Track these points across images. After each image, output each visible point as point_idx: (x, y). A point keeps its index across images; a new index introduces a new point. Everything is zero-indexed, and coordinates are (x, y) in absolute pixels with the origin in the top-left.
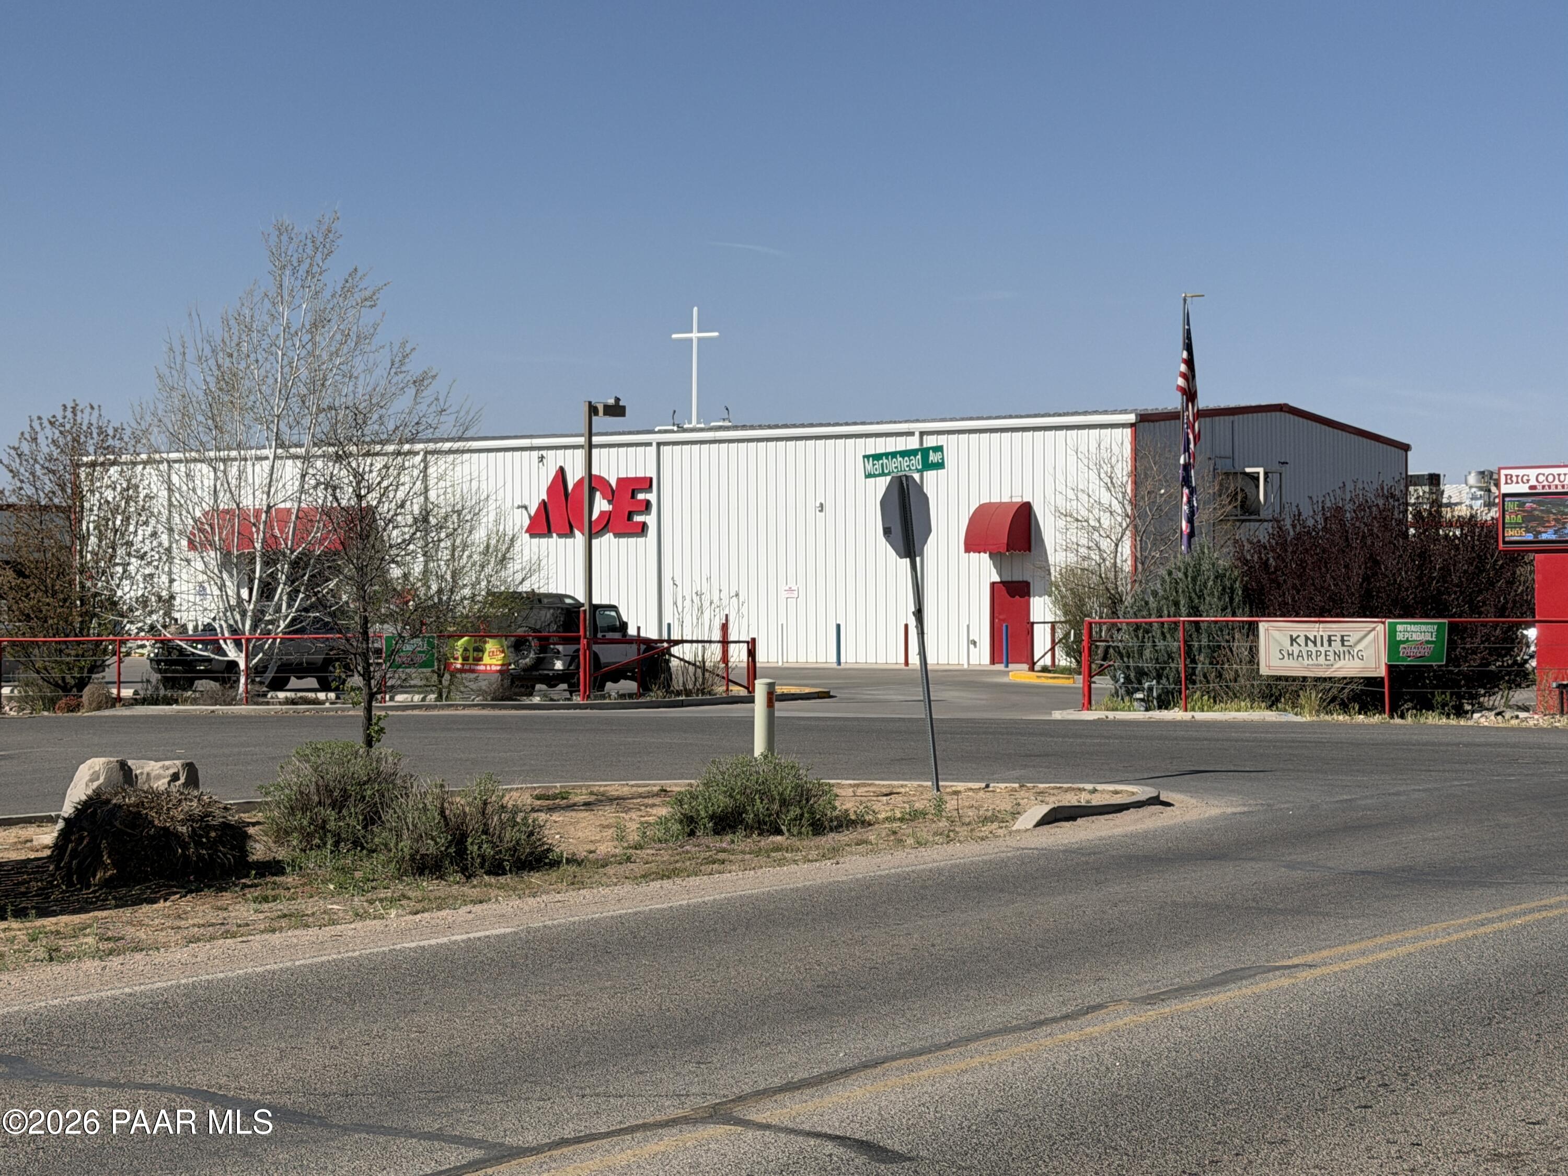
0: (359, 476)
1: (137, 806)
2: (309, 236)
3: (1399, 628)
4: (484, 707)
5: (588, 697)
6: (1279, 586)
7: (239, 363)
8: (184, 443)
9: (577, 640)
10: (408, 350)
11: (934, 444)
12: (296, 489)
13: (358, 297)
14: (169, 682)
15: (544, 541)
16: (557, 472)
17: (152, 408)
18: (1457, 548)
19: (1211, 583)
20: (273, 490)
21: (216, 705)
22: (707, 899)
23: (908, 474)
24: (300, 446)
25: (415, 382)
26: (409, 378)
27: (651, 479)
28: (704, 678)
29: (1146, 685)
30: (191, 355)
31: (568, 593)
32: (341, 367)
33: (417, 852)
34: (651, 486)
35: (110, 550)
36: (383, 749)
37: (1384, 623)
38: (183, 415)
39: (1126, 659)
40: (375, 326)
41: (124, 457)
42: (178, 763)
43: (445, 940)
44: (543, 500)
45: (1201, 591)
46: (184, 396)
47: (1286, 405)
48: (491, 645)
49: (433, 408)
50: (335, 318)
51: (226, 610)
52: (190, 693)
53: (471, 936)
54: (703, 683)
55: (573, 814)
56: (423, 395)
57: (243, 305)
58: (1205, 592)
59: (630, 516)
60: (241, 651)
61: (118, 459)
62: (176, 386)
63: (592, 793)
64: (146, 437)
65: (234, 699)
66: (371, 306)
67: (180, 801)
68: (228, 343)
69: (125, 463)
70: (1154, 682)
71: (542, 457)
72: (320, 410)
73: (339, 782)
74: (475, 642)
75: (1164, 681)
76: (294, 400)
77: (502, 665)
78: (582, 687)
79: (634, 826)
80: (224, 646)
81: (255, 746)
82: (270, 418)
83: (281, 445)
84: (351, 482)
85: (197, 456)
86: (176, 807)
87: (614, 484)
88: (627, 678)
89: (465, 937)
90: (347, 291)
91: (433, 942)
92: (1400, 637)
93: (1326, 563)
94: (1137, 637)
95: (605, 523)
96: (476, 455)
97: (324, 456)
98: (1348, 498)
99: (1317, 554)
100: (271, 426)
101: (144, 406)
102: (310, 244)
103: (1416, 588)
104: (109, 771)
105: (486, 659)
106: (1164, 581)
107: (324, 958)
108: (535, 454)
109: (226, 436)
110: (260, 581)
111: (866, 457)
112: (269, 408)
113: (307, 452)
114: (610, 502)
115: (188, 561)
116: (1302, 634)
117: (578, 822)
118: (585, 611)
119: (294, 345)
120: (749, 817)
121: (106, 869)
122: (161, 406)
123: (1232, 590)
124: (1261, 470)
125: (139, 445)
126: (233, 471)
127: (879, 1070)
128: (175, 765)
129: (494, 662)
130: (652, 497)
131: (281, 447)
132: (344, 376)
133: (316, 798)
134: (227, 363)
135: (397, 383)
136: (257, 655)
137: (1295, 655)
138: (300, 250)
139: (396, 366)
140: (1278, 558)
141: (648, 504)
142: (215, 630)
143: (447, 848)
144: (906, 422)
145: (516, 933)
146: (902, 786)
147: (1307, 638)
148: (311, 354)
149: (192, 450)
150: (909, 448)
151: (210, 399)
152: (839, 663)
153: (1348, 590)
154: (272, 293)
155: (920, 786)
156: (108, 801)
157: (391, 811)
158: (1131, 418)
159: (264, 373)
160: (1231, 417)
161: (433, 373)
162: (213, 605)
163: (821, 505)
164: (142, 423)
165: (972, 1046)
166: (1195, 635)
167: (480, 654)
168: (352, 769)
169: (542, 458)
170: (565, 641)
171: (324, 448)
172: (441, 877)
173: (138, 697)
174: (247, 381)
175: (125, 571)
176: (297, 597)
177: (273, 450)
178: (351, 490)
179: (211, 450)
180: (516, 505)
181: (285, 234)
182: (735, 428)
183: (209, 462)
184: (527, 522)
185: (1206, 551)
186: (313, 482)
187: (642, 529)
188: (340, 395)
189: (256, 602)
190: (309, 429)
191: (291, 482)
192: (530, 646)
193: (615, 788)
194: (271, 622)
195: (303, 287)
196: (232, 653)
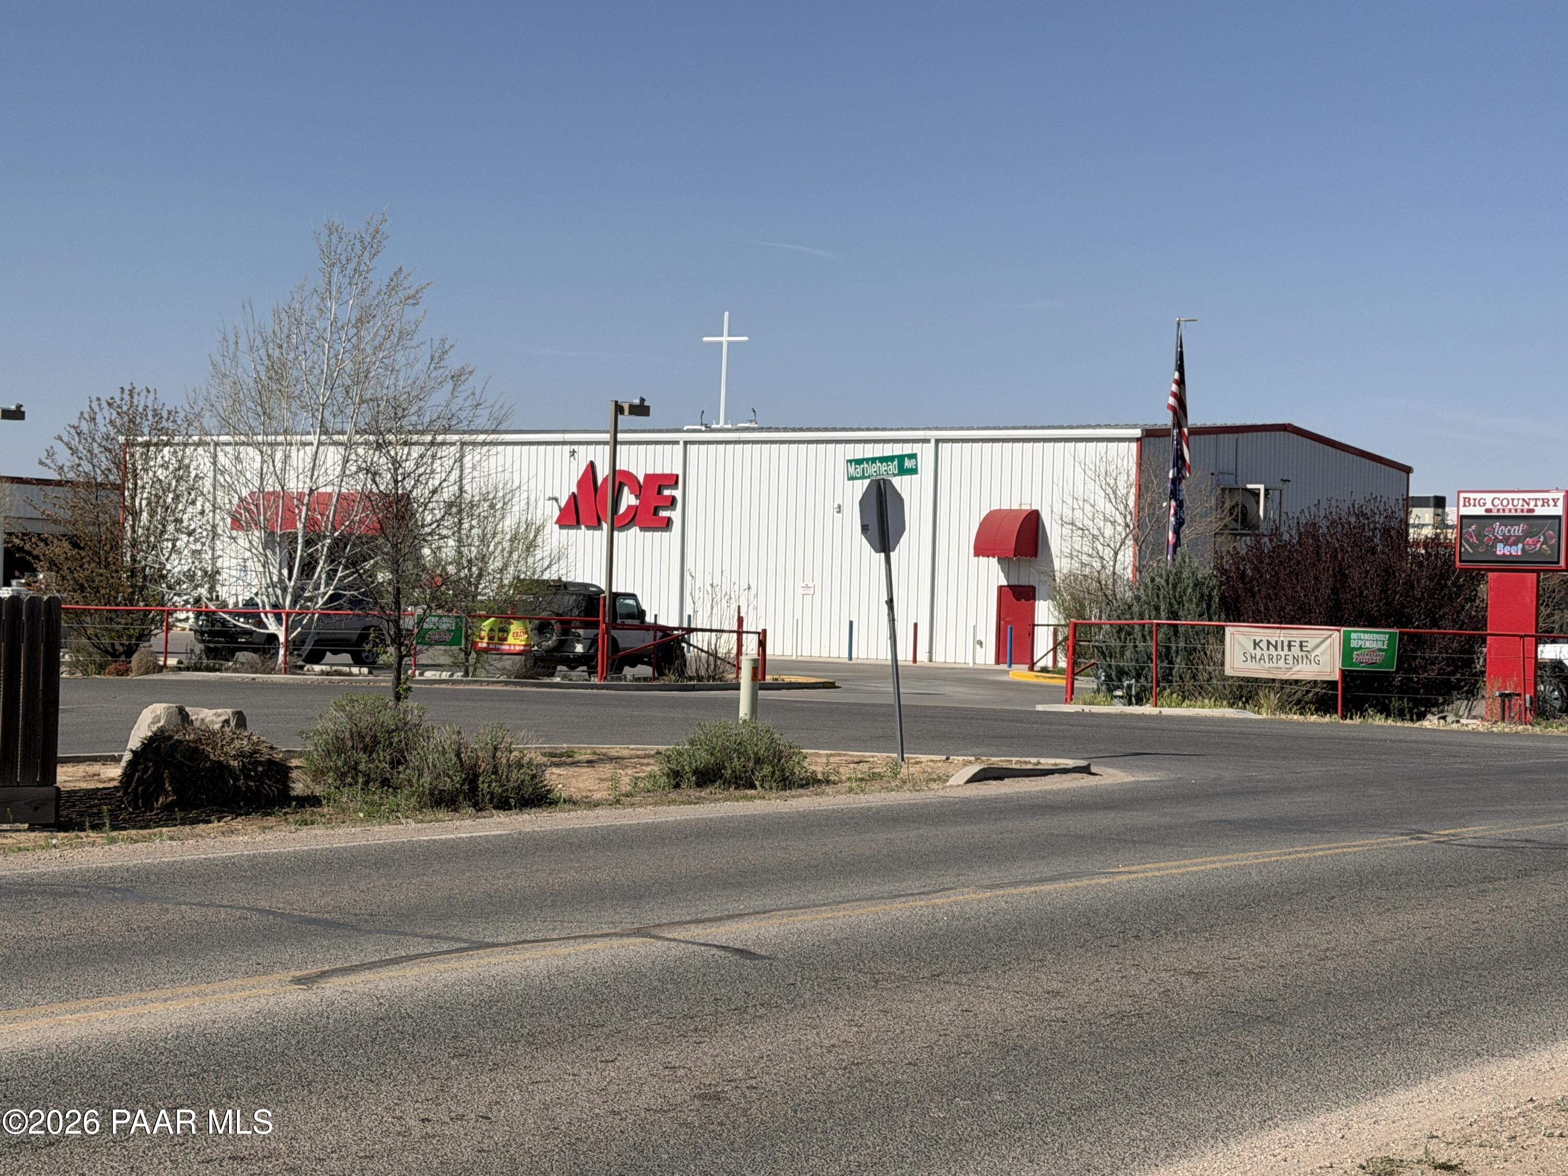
0: (396, 463)
1: (196, 742)
2: (358, 236)
3: (1353, 636)
4: (506, 683)
5: (605, 678)
6: (1253, 596)
7: (288, 354)
8: (234, 427)
9: (596, 625)
10: (447, 347)
11: (909, 452)
12: (337, 473)
13: (402, 295)
14: (211, 652)
15: (572, 532)
16: (587, 467)
17: (205, 393)
18: (1420, 565)
19: (1190, 590)
20: (316, 474)
21: (256, 673)
22: (669, 819)
23: (885, 477)
24: (342, 433)
25: (453, 377)
26: (447, 373)
27: (677, 476)
28: (715, 666)
29: (1126, 683)
30: (243, 345)
31: (594, 583)
32: (384, 360)
33: (436, 787)
34: (677, 482)
35: (160, 526)
36: (410, 703)
37: (1339, 631)
38: (235, 401)
39: (1108, 659)
40: (417, 323)
41: (176, 438)
42: (229, 711)
43: (453, 836)
44: (573, 493)
45: (1181, 597)
46: (235, 383)
47: (1290, 425)
48: (515, 627)
49: (469, 402)
50: (379, 313)
51: (268, 587)
52: (231, 664)
53: (474, 835)
54: (715, 670)
55: (577, 769)
56: (460, 389)
57: (293, 298)
58: (1184, 598)
59: (656, 510)
60: (281, 625)
61: (171, 440)
62: (228, 373)
63: (594, 753)
64: (199, 421)
65: (273, 669)
66: (414, 304)
67: (233, 739)
68: (278, 335)
69: (178, 444)
70: (1133, 681)
71: (574, 451)
72: (362, 401)
73: (371, 729)
74: (501, 623)
75: (1143, 680)
76: (339, 390)
77: (525, 646)
78: (599, 669)
79: (626, 780)
80: (265, 620)
81: (293, 708)
82: (316, 407)
83: (325, 432)
84: (390, 469)
85: (246, 440)
86: (229, 744)
87: (641, 479)
88: (643, 663)
89: (469, 835)
90: (392, 289)
91: (443, 837)
92: (1354, 644)
93: (1297, 575)
94: (1120, 638)
95: (631, 517)
96: (509, 448)
97: (366, 444)
98: (1322, 515)
99: (1290, 567)
100: (316, 414)
101: (197, 391)
102: (358, 244)
103: (1380, 600)
104: (169, 715)
105: (511, 640)
106: (1147, 587)
107: (355, 844)
108: (567, 449)
109: (274, 423)
110: (301, 559)
111: (850, 461)
112: (314, 397)
113: (349, 440)
114: (637, 497)
115: (234, 539)
116: (1265, 639)
117: (580, 775)
118: (605, 598)
119: (340, 339)
120: (728, 773)
121: (167, 795)
122: (213, 392)
123: (1210, 597)
124: (1262, 487)
125: (191, 428)
126: (279, 455)
127: (766, 915)
128: (227, 713)
129: (518, 642)
130: (677, 493)
131: (325, 434)
132: (386, 369)
133: (350, 744)
134: (276, 353)
135: (436, 377)
136: (296, 629)
137: (1258, 658)
138: (349, 249)
139: (436, 361)
140: (1254, 568)
141: (673, 500)
142: (257, 605)
143: (462, 785)
144: (924, 429)
145: (510, 834)
146: (873, 757)
147: (1269, 643)
148: (356, 347)
149: (241, 434)
150: (886, 454)
151: (260, 387)
152: (850, 658)
153: (1316, 601)
154: (322, 286)
155: (888, 757)
156: (171, 737)
157: (415, 753)
158: (1137, 433)
159: (311, 364)
160: (1236, 435)
161: (470, 369)
162: (256, 580)
163: (839, 507)
164: (196, 408)
165: (842, 906)
166: (1173, 639)
167: (505, 635)
168: (382, 719)
169: (573, 453)
170: (586, 625)
171: (366, 436)
172: (456, 810)
173: (182, 666)
174: (295, 372)
175: (174, 546)
176: (335, 576)
177: (317, 437)
178: (389, 476)
179: (259, 434)
180: (547, 497)
181: (335, 234)
182: (761, 429)
183: (257, 445)
184: (557, 513)
185: (1187, 560)
186: (354, 469)
187: (667, 524)
188: (382, 387)
189: (297, 579)
190: (352, 418)
191: (332, 468)
192: (553, 630)
193: (615, 750)
194: (310, 599)
195: (350, 284)
196: (272, 627)
